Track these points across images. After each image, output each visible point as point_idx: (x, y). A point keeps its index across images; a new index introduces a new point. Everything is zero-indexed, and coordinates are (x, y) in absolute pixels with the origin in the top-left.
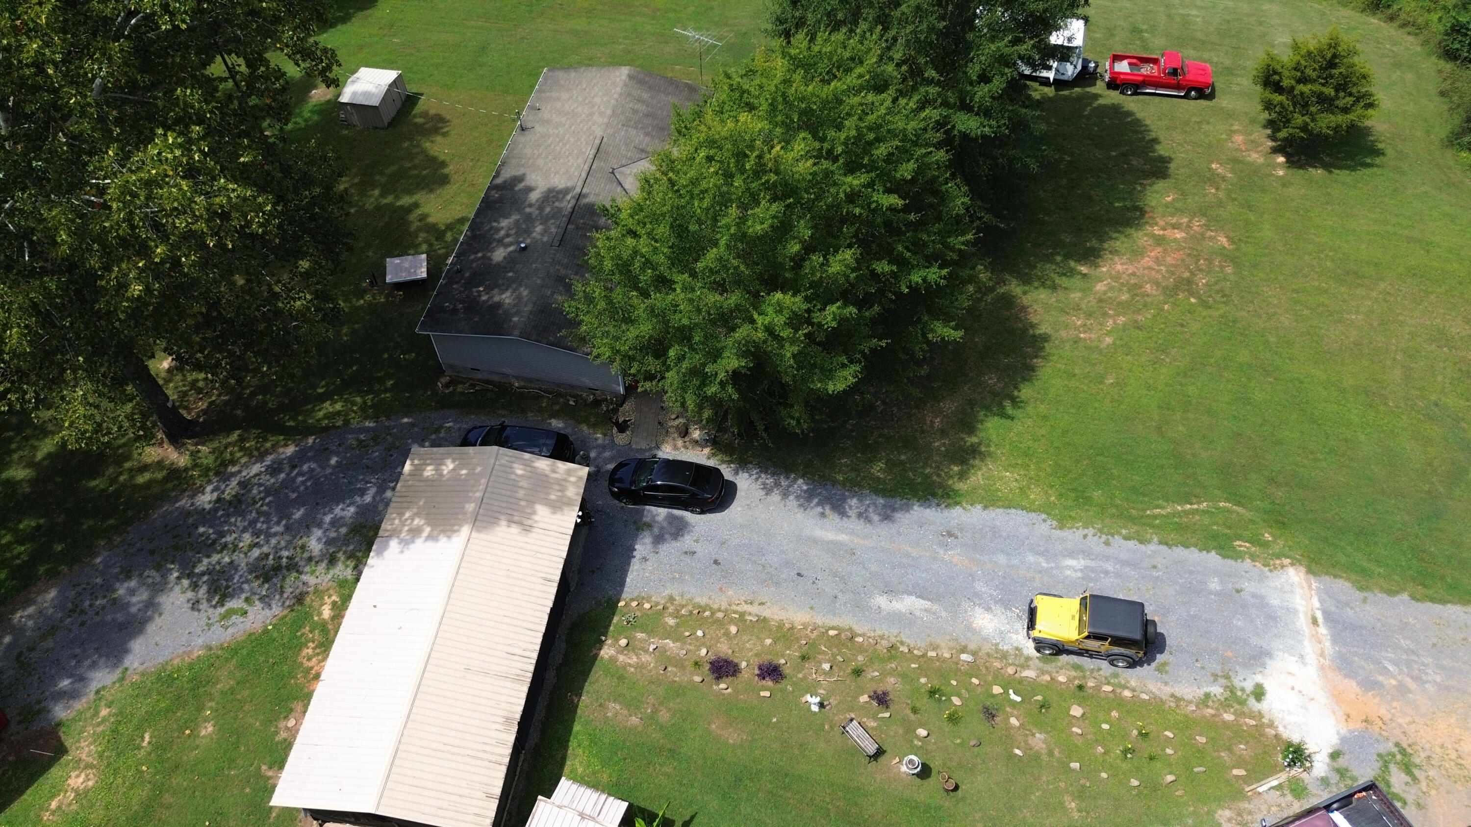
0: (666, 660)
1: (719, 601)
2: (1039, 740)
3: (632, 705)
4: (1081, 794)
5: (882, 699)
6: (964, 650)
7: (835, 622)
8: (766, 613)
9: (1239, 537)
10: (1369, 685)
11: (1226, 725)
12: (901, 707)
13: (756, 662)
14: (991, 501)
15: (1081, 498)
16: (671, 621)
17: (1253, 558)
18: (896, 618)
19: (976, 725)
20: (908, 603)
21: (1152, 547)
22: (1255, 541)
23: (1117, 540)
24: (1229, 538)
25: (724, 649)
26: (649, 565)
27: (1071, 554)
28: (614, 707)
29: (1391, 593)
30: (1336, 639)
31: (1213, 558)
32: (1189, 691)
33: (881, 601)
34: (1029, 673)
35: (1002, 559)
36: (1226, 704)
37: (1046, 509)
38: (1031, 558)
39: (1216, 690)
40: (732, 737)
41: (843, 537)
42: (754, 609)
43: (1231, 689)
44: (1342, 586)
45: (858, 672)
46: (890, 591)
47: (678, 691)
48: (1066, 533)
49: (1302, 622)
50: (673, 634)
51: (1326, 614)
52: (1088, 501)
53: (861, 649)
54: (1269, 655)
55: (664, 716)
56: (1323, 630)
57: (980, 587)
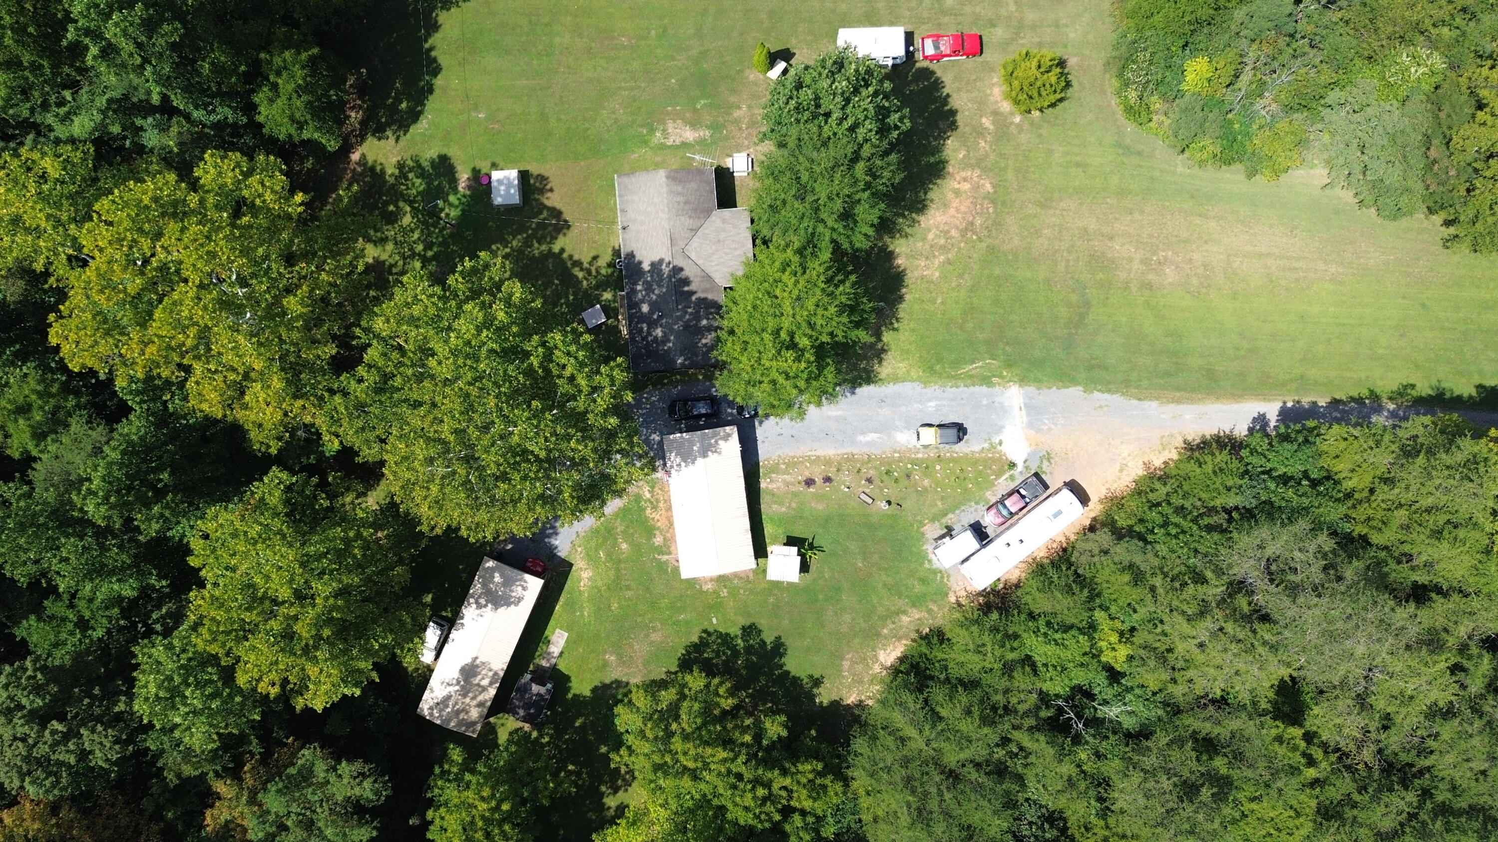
0: (787, 484)
1: (799, 453)
2: (926, 482)
3: (781, 504)
4: (942, 499)
5: (869, 481)
6: (895, 452)
7: (845, 451)
8: (818, 453)
9: (994, 376)
10: (1038, 431)
11: (990, 458)
12: (877, 482)
13: (821, 477)
14: (896, 379)
15: (931, 370)
16: (783, 467)
17: (999, 384)
18: (868, 444)
19: (904, 482)
20: (872, 437)
21: (961, 389)
22: (1001, 377)
23: (948, 389)
24: (989, 377)
25: (807, 474)
26: (766, 444)
27: (930, 400)
28: (775, 507)
29: (1050, 388)
30: (1028, 414)
31: (984, 389)
32: (977, 448)
33: (861, 438)
34: (920, 456)
35: (904, 409)
36: (989, 450)
37: (919, 379)
38: (915, 406)
39: (986, 445)
40: (820, 507)
41: (840, 413)
42: (813, 453)
43: (991, 444)
44: (1031, 389)
45: (859, 471)
46: (863, 433)
47: (795, 494)
48: (927, 390)
49: (1016, 410)
50: (786, 472)
51: (1025, 404)
52: (935, 373)
53: (858, 460)
54: (1003, 427)
55: (794, 505)
56: (1024, 412)
57: (898, 423)
